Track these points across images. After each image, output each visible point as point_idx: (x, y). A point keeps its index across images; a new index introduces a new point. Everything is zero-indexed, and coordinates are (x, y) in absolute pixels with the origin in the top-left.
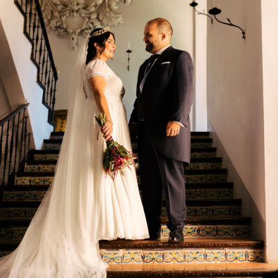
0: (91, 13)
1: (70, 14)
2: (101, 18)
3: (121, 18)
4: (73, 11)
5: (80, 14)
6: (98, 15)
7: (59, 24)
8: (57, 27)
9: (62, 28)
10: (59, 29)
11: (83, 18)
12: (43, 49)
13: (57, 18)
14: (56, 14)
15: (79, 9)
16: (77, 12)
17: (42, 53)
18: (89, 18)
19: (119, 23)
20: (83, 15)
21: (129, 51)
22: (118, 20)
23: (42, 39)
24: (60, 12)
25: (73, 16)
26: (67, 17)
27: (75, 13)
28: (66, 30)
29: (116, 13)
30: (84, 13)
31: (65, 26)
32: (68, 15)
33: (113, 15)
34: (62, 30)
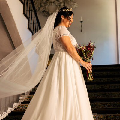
0: (61, 3)
1: (50, 4)
2: (66, 5)
3: (76, 5)
4: (51, 2)
5: (55, 4)
6: (64, 4)
7: (44, 10)
8: (43, 12)
9: (46, 12)
10: (44, 13)
11: (57, 6)
12: (35, 23)
13: (43, 6)
14: (43, 5)
15: (54, 1)
16: (53, 3)
17: (35, 25)
18: (60, 6)
19: (75, 7)
20: (56, 4)
21: (81, 22)
22: (75, 6)
23: (34, 17)
24: (45, 3)
25: (51, 5)
26: (48, 6)
27: (52, 4)
28: (48, 13)
29: (74, 2)
30: (57, 3)
31: (47, 10)
32: (49, 4)
33: (72, 3)
34: (46, 13)
